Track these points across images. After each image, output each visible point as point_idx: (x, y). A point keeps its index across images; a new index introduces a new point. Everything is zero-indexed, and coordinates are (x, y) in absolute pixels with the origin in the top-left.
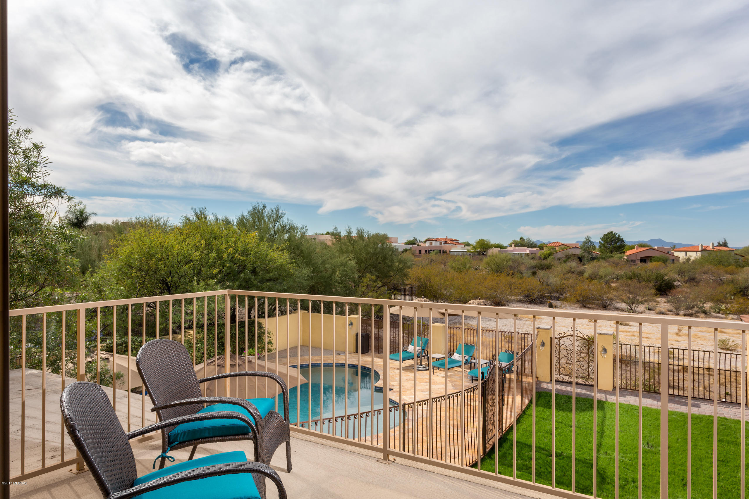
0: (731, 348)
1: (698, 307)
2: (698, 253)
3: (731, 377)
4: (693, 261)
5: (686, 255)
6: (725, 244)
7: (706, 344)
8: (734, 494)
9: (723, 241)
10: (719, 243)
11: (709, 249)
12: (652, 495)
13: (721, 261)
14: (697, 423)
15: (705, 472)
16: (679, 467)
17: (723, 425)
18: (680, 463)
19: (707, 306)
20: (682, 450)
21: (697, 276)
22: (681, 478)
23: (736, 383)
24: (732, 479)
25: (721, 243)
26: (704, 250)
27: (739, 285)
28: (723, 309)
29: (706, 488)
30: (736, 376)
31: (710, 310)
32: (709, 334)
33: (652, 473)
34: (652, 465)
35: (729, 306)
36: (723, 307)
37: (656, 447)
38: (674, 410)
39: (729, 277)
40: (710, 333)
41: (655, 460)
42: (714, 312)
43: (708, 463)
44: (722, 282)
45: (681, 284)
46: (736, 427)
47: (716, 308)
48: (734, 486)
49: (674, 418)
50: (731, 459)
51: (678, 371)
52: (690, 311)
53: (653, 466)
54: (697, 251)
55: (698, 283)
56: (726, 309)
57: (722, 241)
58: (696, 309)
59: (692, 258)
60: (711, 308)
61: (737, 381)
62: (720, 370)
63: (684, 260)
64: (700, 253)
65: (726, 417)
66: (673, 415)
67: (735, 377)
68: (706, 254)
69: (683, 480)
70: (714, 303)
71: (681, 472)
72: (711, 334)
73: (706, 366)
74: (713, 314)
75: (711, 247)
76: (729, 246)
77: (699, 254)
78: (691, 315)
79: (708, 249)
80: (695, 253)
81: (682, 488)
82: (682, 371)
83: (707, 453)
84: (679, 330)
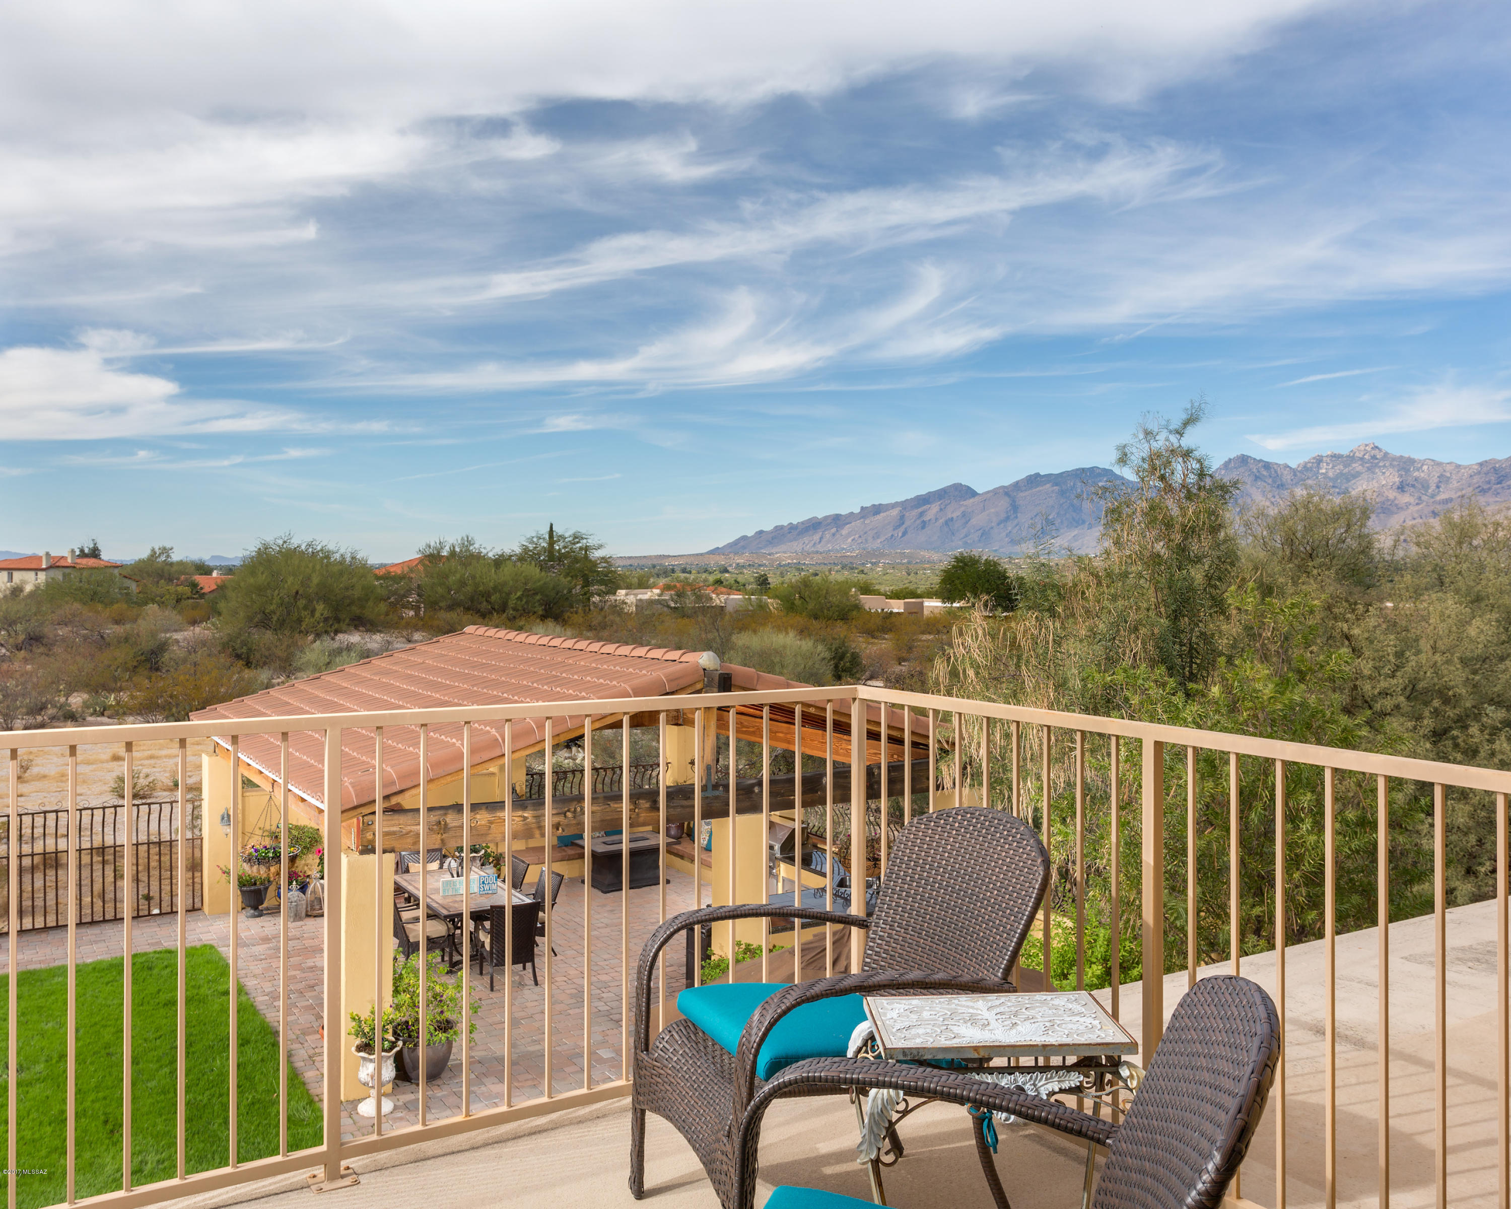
0: (141, 793)
1: (54, 706)
2: (39, 573)
3: (149, 858)
4: (32, 594)
5: (11, 578)
6: (95, 553)
7: (89, 792)
8: (216, 1108)
9: (92, 546)
10: (82, 551)
11: (66, 564)
12: (43, 1188)
13: (95, 593)
14: (111, 979)
15: (149, 1085)
16: (92, 1096)
17: (166, 967)
18: (93, 1085)
19: (77, 700)
20: (92, 1053)
21: (47, 630)
22: (102, 1118)
23: (160, 868)
24: (206, 1077)
25: (86, 551)
26: (55, 565)
27: (139, 647)
28: (111, 705)
29: (158, 1120)
30: (160, 854)
31: (83, 712)
32: (91, 767)
33: (33, 1134)
34: (28, 1115)
35: (124, 696)
36: (112, 700)
37: (28, 1069)
38: (52, 965)
39: (119, 630)
40: (92, 764)
41: (34, 1099)
42: (92, 715)
43: (152, 1061)
44: (103, 643)
45: (8, 654)
46: (192, 963)
47: (97, 704)
48: (213, 1090)
49: (57, 983)
50: (196, 1035)
51: (33, 868)
52: (39, 718)
53: (31, 1117)
54: (37, 570)
55: (49, 646)
56: (118, 703)
57: (88, 546)
58: (51, 711)
59: (28, 588)
60: (86, 705)
61: (162, 865)
62: (137, 845)
63: (8, 592)
64: (44, 573)
65: (169, 948)
66: (54, 976)
67: (157, 857)
68: (58, 575)
69: (106, 1122)
70: (89, 692)
71: (97, 1105)
72: (94, 766)
73: (97, 842)
74: (89, 719)
75: (69, 560)
76: (102, 557)
77: (42, 576)
78: (42, 726)
79: (62, 563)
80: (32, 574)
81: (107, 1141)
82: (42, 867)
83: (145, 1040)
84: (22, 767)
